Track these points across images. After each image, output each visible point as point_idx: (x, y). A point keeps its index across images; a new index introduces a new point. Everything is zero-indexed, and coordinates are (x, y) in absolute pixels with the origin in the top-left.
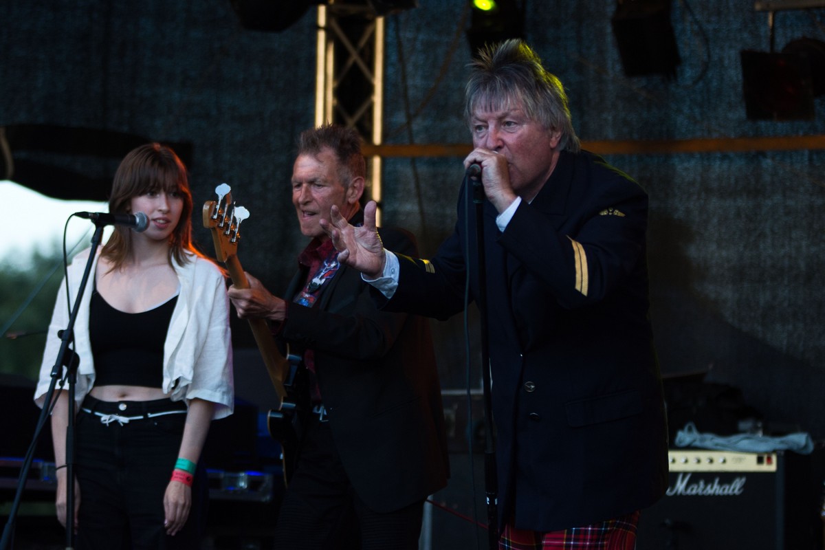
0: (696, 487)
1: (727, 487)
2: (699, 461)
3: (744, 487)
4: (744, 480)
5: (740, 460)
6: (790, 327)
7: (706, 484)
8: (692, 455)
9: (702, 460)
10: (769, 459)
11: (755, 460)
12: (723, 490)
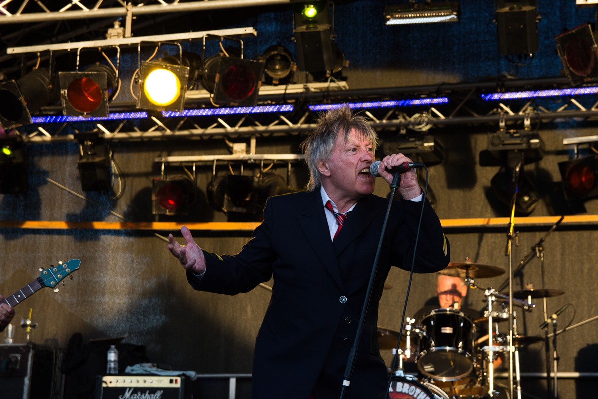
0: (135, 395)
1: (153, 395)
2: (138, 382)
3: (162, 395)
4: (162, 391)
5: (161, 381)
6: (158, 317)
7: (141, 394)
8: (134, 378)
9: (140, 380)
10: (176, 380)
11: (169, 381)
12: (151, 397)
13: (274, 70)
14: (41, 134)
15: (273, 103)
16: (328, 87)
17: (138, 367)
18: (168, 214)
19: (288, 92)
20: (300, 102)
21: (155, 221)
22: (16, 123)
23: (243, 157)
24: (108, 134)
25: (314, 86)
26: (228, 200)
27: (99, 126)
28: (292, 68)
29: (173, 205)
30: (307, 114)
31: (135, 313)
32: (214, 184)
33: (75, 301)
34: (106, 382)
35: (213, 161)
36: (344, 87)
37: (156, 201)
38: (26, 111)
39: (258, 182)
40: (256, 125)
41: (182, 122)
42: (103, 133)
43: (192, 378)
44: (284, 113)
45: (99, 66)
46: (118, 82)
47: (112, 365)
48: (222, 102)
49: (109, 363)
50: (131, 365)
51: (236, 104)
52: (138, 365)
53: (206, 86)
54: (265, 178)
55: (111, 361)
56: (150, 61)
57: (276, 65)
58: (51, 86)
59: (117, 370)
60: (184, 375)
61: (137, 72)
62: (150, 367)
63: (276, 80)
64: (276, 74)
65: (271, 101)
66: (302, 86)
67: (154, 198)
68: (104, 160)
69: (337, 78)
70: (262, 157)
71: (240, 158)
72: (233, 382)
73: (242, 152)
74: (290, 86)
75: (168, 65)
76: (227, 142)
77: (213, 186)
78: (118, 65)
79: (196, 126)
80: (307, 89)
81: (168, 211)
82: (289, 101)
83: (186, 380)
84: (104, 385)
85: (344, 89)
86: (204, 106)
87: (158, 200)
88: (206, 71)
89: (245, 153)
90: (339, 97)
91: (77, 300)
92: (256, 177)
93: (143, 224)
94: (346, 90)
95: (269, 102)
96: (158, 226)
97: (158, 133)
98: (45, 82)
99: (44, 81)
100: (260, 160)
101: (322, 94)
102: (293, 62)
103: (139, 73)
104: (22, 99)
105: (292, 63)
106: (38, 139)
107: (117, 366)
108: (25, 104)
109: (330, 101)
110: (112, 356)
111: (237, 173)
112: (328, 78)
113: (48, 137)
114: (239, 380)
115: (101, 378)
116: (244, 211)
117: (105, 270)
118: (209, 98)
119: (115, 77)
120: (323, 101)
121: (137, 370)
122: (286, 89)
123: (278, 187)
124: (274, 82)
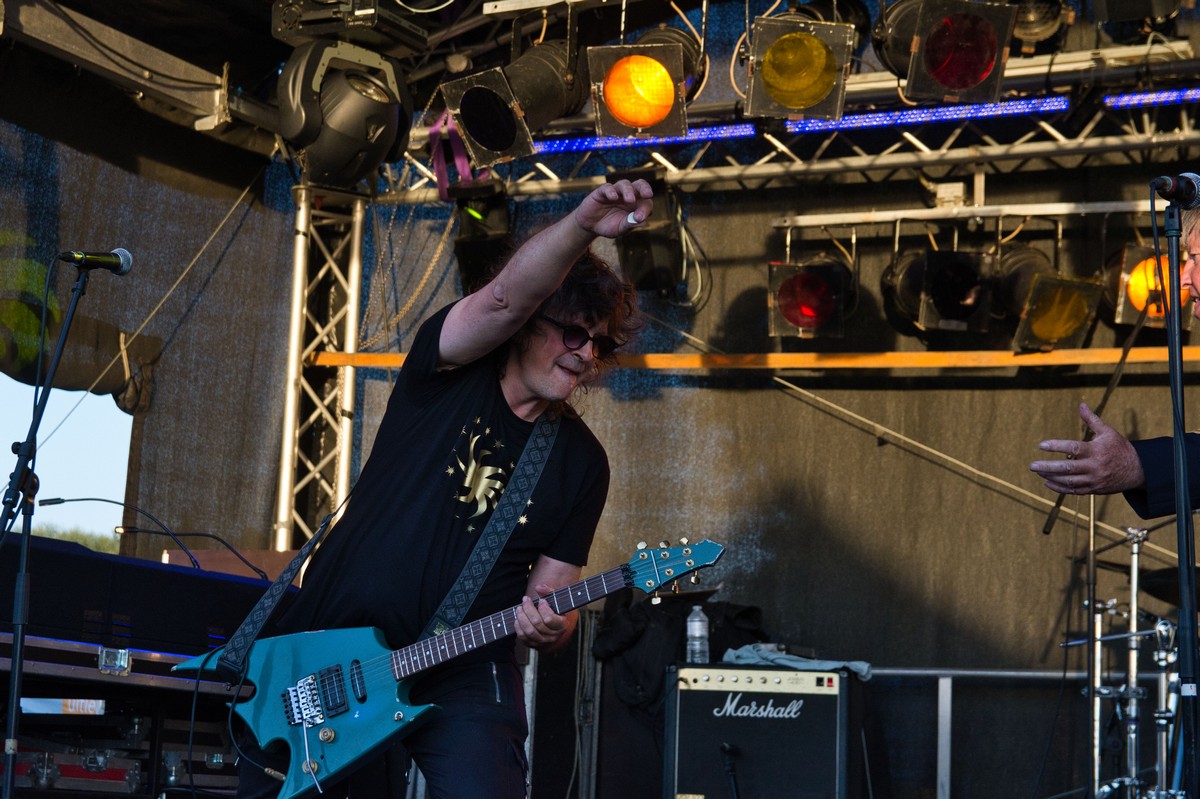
0: (747, 708)
1: (783, 709)
2: (751, 681)
3: (802, 710)
4: (801, 702)
5: (797, 681)
7: (758, 706)
8: (743, 674)
9: (753, 678)
10: (830, 680)
11: (814, 682)
12: (778, 713)
13: (1026, 24)
14: (540, 176)
15: (1023, 94)
16: (1147, 56)
17: (749, 651)
18: (801, 335)
19: (1055, 69)
20: (1084, 89)
21: (772, 350)
22: (504, 155)
23: (959, 213)
24: (673, 173)
25: (1116, 55)
26: (928, 305)
27: (657, 156)
28: (1066, 15)
29: (811, 317)
30: (1099, 116)
31: (745, 542)
32: (897, 271)
33: (624, 517)
34: (686, 681)
35: (894, 223)
36: (1184, 53)
37: (775, 308)
38: (523, 129)
39: (992, 264)
40: (986, 144)
41: (826, 143)
42: (665, 169)
43: (862, 676)
44: (1048, 116)
45: (666, 30)
46: (704, 63)
47: (697, 646)
48: (924, 95)
49: (689, 643)
50: (736, 648)
51: (956, 99)
52: (749, 647)
53: (890, 64)
54: (1007, 256)
55: (694, 638)
56: (770, 15)
57: (1029, 12)
58: (569, 77)
59: (708, 654)
60: (845, 669)
61: (744, 40)
62: (772, 651)
63: (1029, 44)
64: (1028, 32)
65: (1019, 92)
66: (1088, 55)
67: (771, 302)
68: (667, 227)
69: (1166, 34)
70: (999, 210)
71: (950, 216)
72: (945, 687)
73: (955, 203)
74: (1060, 57)
75: (810, 22)
76: (924, 182)
77: (894, 275)
78: (703, 27)
79: (856, 149)
80: (1099, 61)
81: (801, 329)
82: (1058, 89)
83: (851, 679)
84: (682, 686)
85: (1183, 57)
86: (873, 107)
87: (780, 306)
88: (890, 31)
89: (962, 203)
90: (1173, 76)
91: (629, 516)
92: (988, 254)
93: (750, 357)
94: (1189, 60)
95: (1014, 93)
96: (778, 360)
97: (776, 168)
98: (558, 70)
99: (557, 66)
100: (997, 218)
101: (1133, 71)
102: (1068, 5)
103: (748, 41)
104: (514, 105)
105: (1063, 6)
106: (532, 187)
107: (707, 648)
108: (520, 114)
109: (1151, 85)
110: (697, 628)
111: (945, 249)
112: (1147, 34)
113: (554, 182)
114: (957, 684)
115: (676, 672)
116: (963, 326)
117: (683, 456)
118: (895, 89)
119: (698, 52)
120: (1136, 85)
121: (747, 658)
122: (1051, 64)
123: (1037, 275)
124: (1025, 49)
